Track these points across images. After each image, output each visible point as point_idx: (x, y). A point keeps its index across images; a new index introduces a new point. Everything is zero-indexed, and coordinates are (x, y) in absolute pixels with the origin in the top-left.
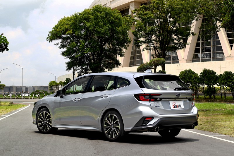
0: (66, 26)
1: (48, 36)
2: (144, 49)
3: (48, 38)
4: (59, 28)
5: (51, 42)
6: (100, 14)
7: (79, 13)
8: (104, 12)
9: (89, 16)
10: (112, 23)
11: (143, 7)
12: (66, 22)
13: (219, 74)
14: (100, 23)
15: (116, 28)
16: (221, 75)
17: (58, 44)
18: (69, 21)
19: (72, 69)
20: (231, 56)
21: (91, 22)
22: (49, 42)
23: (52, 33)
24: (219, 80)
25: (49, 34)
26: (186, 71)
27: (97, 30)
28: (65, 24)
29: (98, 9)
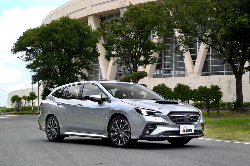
0: (32, 37)
1: (13, 47)
2: (115, 63)
3: (13, 49)
4: (25, 39)
5: (15, 54)
6: (69, 26)
7: (47, 24)
8: (73, 23)
9: (58, 27)
10: (81, 35)
11: (115, 19)
12: (32, 34)
13: (193, 89)
14: (69, 35)
15: (85, 41)
16: (195, 90)
17: (22, 57)
18: (36, 32)
19: (38, 82)
20: (194, 72)
21: (60, 34)
22: (14, 54)
23: (16, 45)
24: (194, 95)
25: (14, 45)
26: (159, 85)
27: (66, 42)
28: (31, 35)
29: (66, 20)
